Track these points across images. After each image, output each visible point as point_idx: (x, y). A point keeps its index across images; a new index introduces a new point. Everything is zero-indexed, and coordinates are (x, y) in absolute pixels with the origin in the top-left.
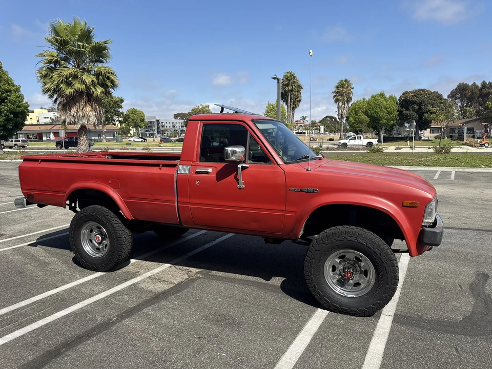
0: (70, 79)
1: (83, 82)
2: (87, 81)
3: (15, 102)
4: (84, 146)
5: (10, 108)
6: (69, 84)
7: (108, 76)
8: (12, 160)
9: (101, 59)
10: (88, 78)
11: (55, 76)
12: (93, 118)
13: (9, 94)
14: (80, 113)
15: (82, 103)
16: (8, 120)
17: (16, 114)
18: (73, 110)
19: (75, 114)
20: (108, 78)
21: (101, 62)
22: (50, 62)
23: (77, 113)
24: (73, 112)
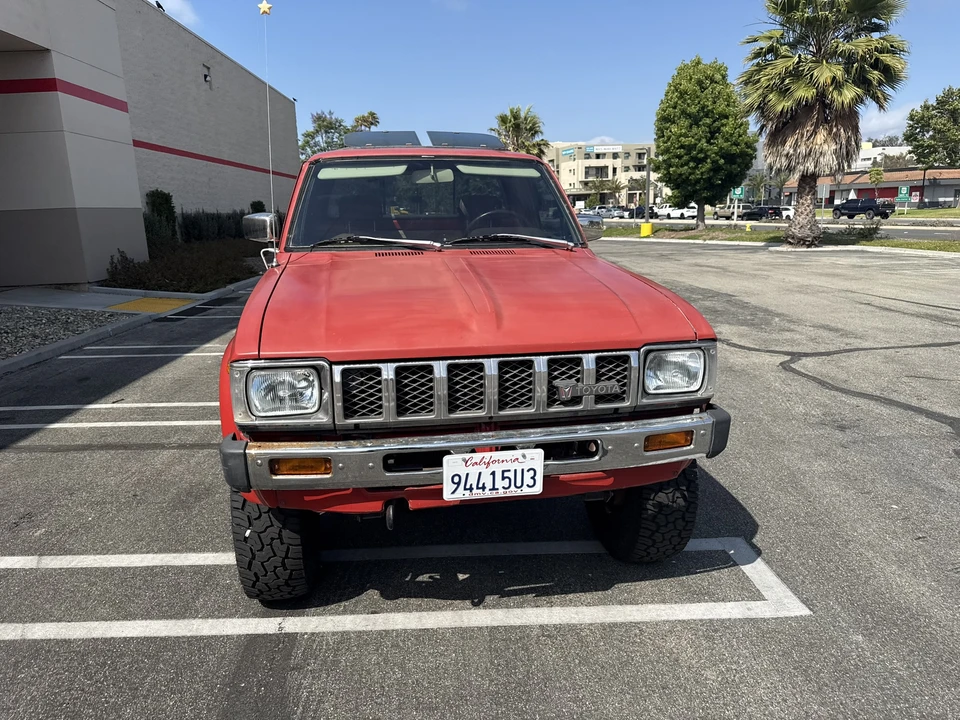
0: (787, 81)
1: (812, 83)
2: (822, 80)
3: (731, 135)
4: (803, 216)
5: (721, 148)
6: (784, 92)
7: (877, 59)
8: (705, 240)
9: (875, 20)
10: (825, 73)
11: (763, 79)
12: (827, 157)
13: (724, 121)
14: (803, 149)
15: (809, 128)
16: (716, 169)
17: (730, 158)
18: (788, 144)
19: (791, 152)
20: (877, 65)
21: (878, 28)
22: (757, 55)
23: (795, 150)
24: (788, 148)
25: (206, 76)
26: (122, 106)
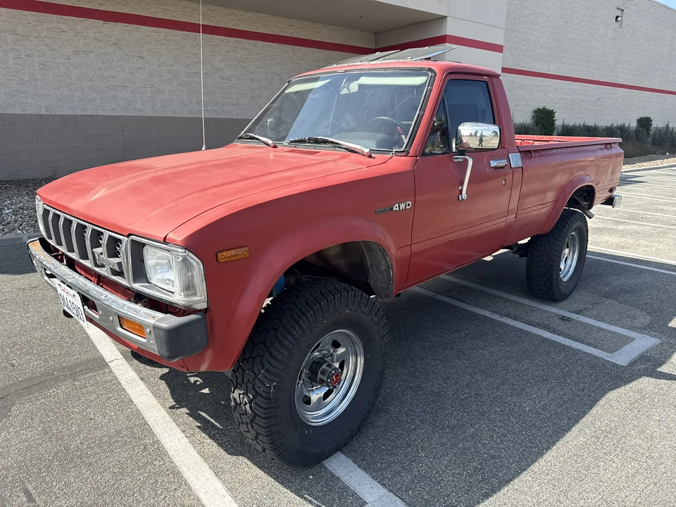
25: (617, 17)
26: (498, 48)
